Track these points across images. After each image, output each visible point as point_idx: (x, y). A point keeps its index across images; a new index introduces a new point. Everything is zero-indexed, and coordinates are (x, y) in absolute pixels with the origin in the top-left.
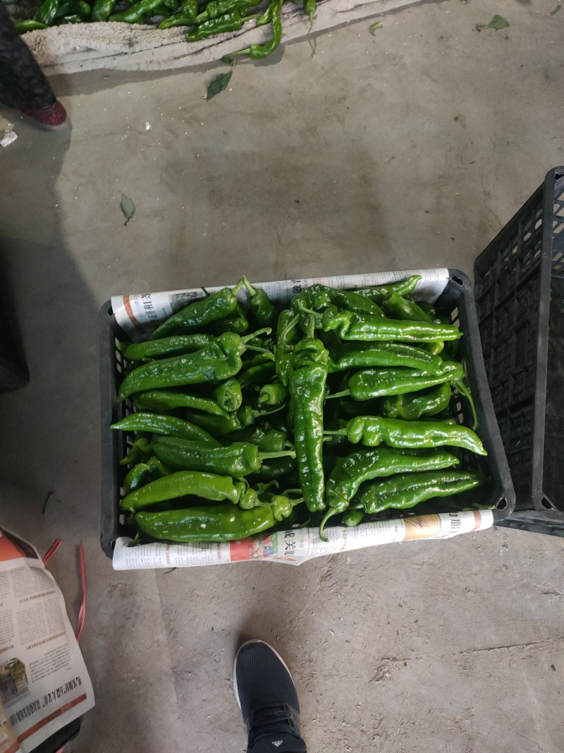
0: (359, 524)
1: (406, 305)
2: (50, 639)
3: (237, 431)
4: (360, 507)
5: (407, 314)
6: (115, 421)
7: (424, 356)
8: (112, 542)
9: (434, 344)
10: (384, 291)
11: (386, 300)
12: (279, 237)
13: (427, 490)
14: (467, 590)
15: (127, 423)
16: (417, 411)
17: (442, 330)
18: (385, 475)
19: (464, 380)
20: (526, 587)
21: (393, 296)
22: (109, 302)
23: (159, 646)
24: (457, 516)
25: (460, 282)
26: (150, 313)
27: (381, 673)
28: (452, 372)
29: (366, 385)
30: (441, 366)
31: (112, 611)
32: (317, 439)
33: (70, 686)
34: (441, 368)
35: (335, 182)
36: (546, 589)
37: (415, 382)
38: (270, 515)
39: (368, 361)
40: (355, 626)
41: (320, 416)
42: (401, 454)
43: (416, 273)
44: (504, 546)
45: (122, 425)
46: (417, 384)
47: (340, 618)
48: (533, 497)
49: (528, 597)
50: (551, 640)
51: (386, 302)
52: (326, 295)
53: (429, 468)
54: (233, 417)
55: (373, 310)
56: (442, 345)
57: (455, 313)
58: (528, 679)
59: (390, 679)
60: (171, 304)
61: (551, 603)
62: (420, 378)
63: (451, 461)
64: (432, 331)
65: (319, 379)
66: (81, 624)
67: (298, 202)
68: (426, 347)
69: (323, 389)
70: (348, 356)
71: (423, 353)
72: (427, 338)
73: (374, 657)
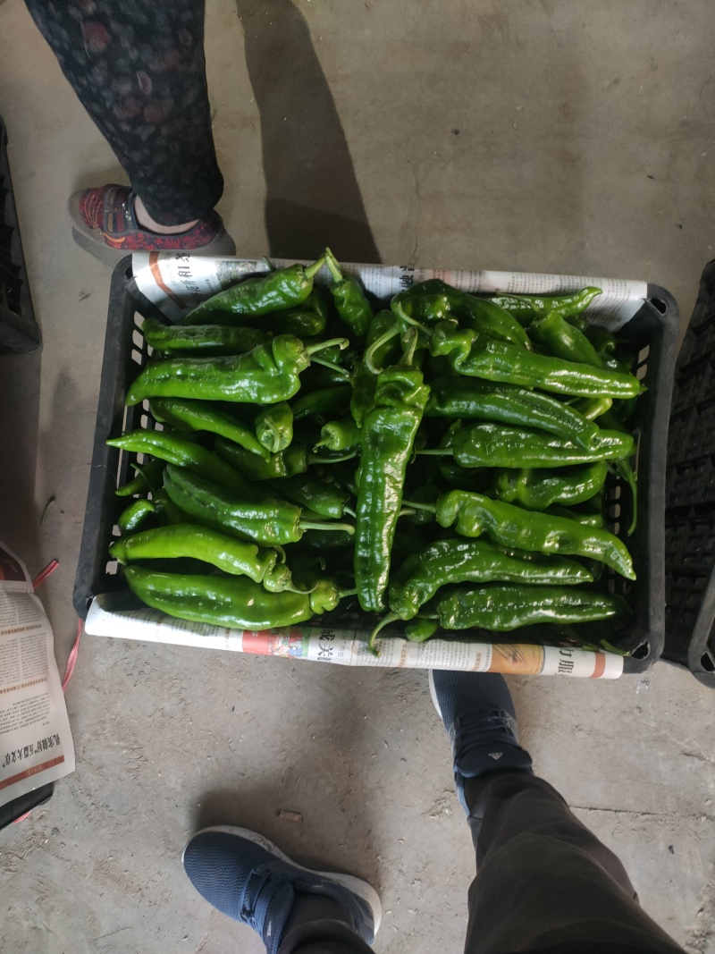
0: (428, 640)
1: (566, 332)
2: (23, 686)
3: (279, 480)
4: (435, 617)
5: (566, 347)
6: (116, 434)
7: (573, 420)
8: (88, 600)
9: (596, 401)
10: (540, 304)
11: (538, 320)
12: (417, 184)
13: (535, 613)
14: (578, 728)
15: (130, 441)
16: (545, 498)
17: (612, 381)
18: (478, 581)
19: (631, 459)
20: (662, 740)
21: (549, 316)
22: (130, 257)
23: (163, 716)
24: (570, 655)
25: (662, 308)
26: (186, 282)
27: (440, 807)
28: (615, 447)
29: (478, 446)
30: (595, 439)
31: (111, 662)
32: (389, 514)
33: (44, 744)
34: (596, 441)
35: (519, 108)
36: (688, 749)
37: (552, 456)
38: (305, 606)
39: (489, 409)
40: (417, 742)
41: (399, 482)
42: (508, 555)
43: (595, 283)
44: (644, 682)
45: (124, 442)
46: (554, 458)
47: (399, 729)
48: (690, 650)
49: (661, 754)
50: (678, 815)
51: (536, 324)
52: (445, 299)
53: (546, 581)
54: (277, 459)
55: (514, 334)
56: (608, 403)
57: (644, 354)
58: (633, 856)
59: (450, 817)
60: (219, 275)
61: (691, 768)
62: (559, 451)
63: (580, 576)
64: (596, 382)
65: (406, 429)
66: (70, 670)
67: (456, 132)
68: (582, 404)
69: (410, 444)
70: (461, 399)
71: (572, 415)
72: (587, 391)
73: (434, 786)
